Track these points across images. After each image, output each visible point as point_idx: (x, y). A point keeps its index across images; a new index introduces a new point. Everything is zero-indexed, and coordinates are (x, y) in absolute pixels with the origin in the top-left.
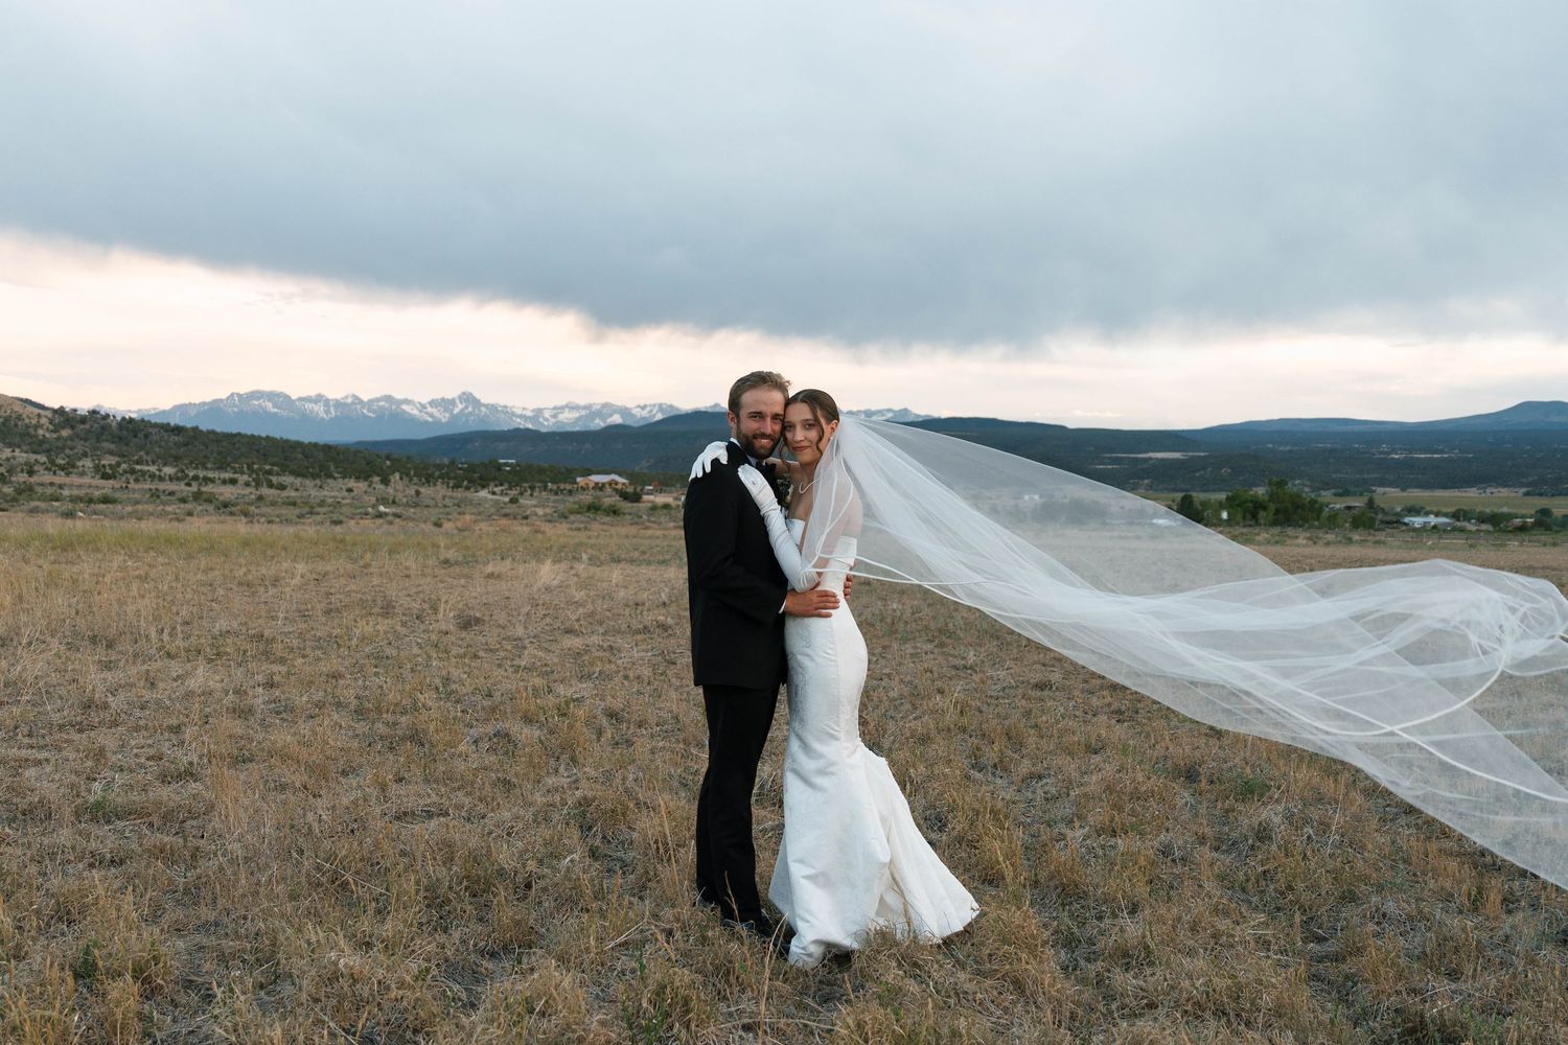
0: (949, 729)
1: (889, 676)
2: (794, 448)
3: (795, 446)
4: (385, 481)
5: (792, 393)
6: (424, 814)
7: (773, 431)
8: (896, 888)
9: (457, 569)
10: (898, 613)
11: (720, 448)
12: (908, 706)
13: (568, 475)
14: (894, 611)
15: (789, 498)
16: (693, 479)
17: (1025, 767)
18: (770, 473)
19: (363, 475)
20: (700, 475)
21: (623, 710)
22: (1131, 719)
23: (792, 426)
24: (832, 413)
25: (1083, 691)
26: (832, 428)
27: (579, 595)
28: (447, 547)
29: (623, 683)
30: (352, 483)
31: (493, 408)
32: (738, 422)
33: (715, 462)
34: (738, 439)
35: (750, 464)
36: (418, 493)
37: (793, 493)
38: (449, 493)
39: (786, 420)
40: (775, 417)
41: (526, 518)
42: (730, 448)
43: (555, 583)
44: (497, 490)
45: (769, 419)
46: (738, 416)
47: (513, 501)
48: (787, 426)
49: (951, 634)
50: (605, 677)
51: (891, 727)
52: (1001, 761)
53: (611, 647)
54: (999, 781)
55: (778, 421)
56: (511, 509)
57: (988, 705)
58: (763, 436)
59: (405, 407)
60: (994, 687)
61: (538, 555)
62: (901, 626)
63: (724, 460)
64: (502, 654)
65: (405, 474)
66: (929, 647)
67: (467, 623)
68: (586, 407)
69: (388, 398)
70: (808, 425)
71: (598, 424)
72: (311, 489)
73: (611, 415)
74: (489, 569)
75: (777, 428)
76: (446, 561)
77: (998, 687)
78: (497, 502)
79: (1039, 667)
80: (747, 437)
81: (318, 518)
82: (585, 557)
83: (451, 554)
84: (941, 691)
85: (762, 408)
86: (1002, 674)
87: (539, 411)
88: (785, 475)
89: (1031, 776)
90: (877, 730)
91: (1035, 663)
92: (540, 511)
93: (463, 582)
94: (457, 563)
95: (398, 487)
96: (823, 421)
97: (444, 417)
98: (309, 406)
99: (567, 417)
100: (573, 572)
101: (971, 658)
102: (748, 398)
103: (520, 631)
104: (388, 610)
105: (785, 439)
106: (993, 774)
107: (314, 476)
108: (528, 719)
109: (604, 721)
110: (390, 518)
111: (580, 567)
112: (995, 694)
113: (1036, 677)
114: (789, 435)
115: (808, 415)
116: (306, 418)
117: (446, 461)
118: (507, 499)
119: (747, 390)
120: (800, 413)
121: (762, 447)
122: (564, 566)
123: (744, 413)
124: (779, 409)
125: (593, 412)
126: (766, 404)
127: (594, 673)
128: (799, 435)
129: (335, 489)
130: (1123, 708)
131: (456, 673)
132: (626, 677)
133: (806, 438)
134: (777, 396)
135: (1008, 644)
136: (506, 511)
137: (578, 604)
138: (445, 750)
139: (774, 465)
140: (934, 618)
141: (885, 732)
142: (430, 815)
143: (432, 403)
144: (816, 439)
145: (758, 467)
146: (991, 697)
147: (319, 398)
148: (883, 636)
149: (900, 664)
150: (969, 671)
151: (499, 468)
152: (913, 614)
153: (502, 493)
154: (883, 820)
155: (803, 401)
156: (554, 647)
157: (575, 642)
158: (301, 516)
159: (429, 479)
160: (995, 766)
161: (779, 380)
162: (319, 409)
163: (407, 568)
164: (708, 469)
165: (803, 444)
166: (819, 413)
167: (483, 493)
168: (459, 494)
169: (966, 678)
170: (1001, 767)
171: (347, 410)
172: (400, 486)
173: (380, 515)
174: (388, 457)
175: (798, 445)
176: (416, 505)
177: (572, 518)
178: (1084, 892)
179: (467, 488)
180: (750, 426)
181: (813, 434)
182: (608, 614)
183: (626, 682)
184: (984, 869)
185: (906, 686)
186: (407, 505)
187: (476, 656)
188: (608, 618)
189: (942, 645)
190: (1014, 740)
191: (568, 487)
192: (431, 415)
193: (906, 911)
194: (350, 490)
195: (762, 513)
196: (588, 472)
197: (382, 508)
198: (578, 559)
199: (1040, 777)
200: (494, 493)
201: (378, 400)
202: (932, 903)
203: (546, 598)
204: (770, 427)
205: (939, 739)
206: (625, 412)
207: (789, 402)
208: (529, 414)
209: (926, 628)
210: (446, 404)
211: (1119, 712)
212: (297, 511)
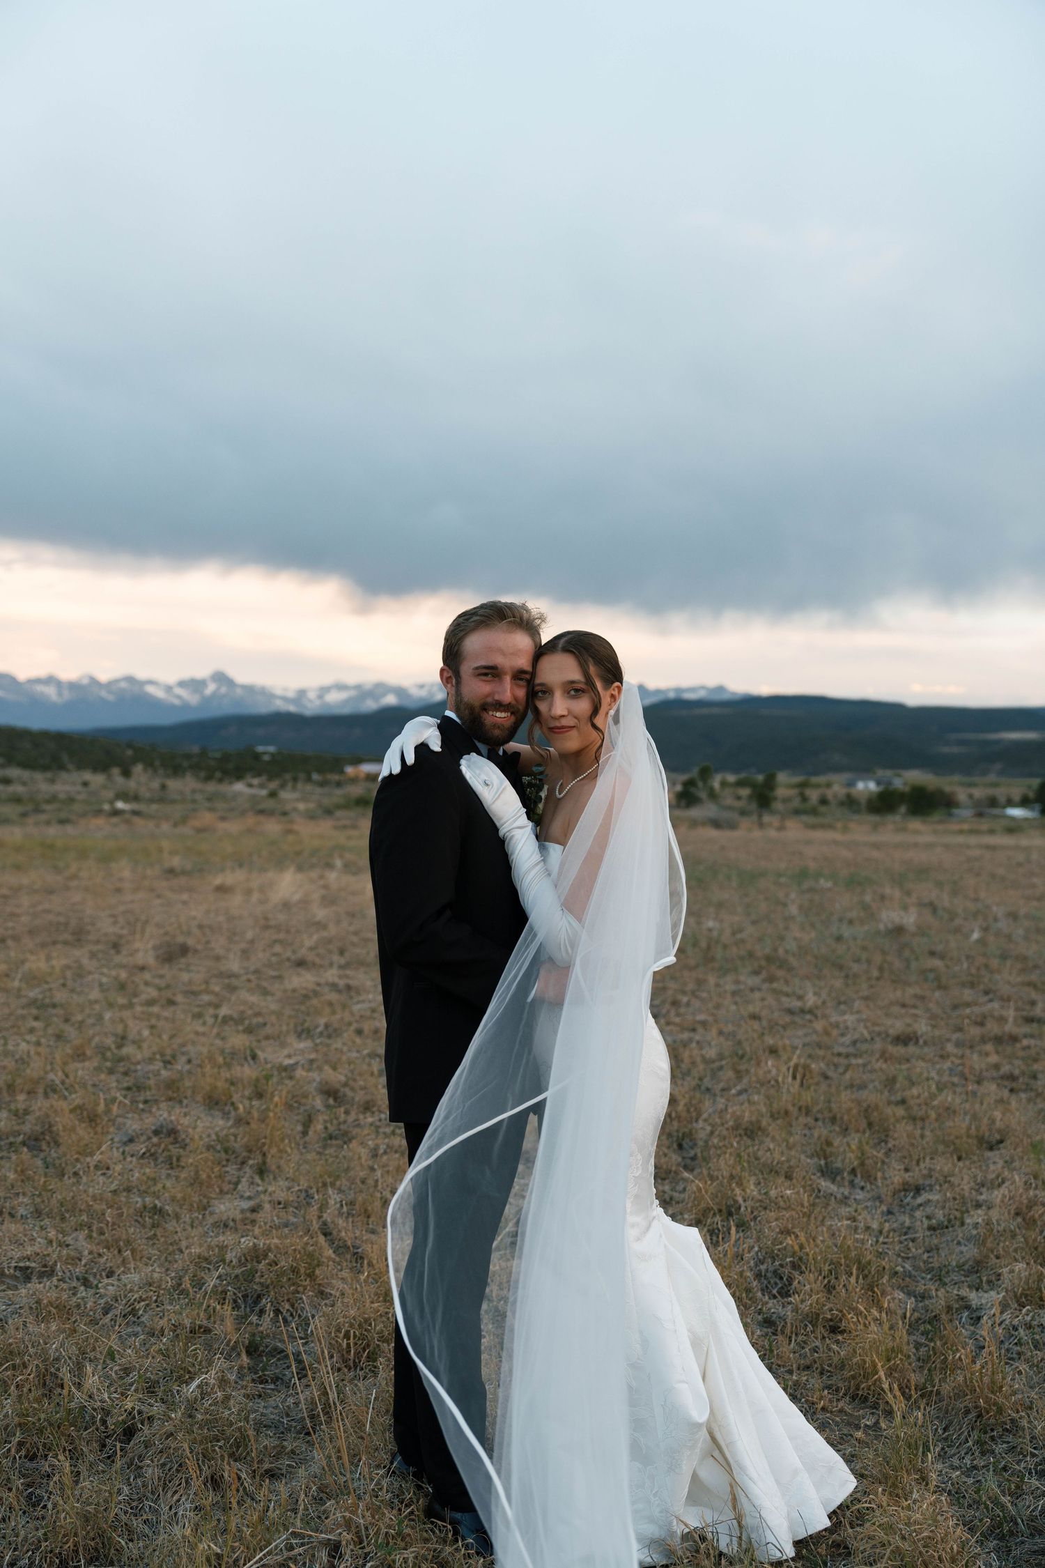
0: (786, 1112)
1: (704, 1024)
2: (551, 729)
3: (552, 725)
4: (126, 773)
5: (546, 637)
6: (18, 1274)
7: (516, 699)
8: (716, 1454)
9: (182, 881)
10: (715, 934)
11: (429, 726)
12: (730, 1074)
13: (336, 765)
14: (710, 930)
15: (541, 806)
16: (385, 779)
17: (896, 1175)
18: (511, 767)
19: (101, 766)
20: (397, 769)
21: (346, 1085)
22: (1028, 1089)
23: (547, 691)
24: (613, 672)
25: (958, 1044)
26: (613, 696)
27: (321, 914)
28: (173, 853)
29: (354, 1042)
30: (88, 776)
31: (250, 689)
32: (458, 683)
33: (422, 749)
34: (457, 712)
35: (479, 753)
36: (164, 787)
37: (547, 797)
38: (199, 786)
39: (537, 681)
40: (518, 675)
41: (285, 814)
42: (445, 727)
43: (297, 897)
44: (256, 781)
45: (508, 679)
46: (457, 674)
47: (273, 794)
48: (535, 691)
49: (783, 964)
50: (331, 1032)
51: (707, 1107)
52: (862, 1164)
53: (349, 987)
54: (860, 1195)
55: (523, 683)
56: (270, 804)
57: (836, 1066)
58: (499, 706)
59: (150, 689)
60: (842, 1040)
61: (280, 862)
62: (719, 953)
63: (436, 746)
64: (206, 998)
65: (149, 764)
66: (756, 981)
67: (173, 953)
68: (358, 687)
69: (130, 679)
70: (573, 690)
71: (370, 706)
72: (41, 783)
73: (384, 695)
74: (218, 881)
75: (521, 693)
76: (171, 872)
77: (847, 1039)
78: (254, 796)
79: (896, 1010)
80: (471, 708)
81: (43, 817)
82: (338, 863)
83: (176, 862)
84: (773, 1051)
85: (499, 660)
86: (850, 1019)
87: (302, 693)
88: (535, 769)
89: (905, 1188)
90: (688, 1111)
91: (892, 1004)
92: (301, 806)
93: (185, 897)
94: (184, 873)
95: (141, 779)
96: (599, 685)
97: (192, 699)
98: (40, 688)
99: (334, 697)
100: (322, 882)
101: (811, 1000)
102: (474, 643)
103: (234, 965)
104: (79, 936)
105: (537, 712)
106: (852, 1184)
107: (45, 768)
108: (214, 1102)
109: (318, 1102)
110: (127, 816)
111: (332, 876)
112: (842, 1050)
113: (897, 1026)
114: (542, 706)
115: (575, 674)
116: (37, 702)
117: (195, 749)
118: (264, 792)
119: (473, 630)
120: (561, 669)
121: (495, 726)
122: (314, 874)
123: (466, 669)
124: (524, 662)
125: (363, 692)
126: (503, 653)
127: (316, 1027)
128: (560, 706)
129: (68, 783)
130: (1017, 1072)
131: (137, 1028)
132: (359, 1032)
133: (569, 712)
134: (522, 641)
135: (856, 976)
136: (262, 806)
137: (321, 926)
138: (77, 1160)
139: (517, 755)
140: (760, 940)
141: (699, 1115)
142: (26, 1274)
143: (182, 684)
144: (589, 713)
145: (492, 757)
146: (839, 1055)
147: (50, 680)
148: (697, 966)
149: (718, 1007)
150: (808, 1017)
151: (257, 757)
152: (734, 934)
153: (262, 786)
154: (696, 1343)
155: (566, 650)
156: (276, 987)
157: (302, 980)
158: (24, 815)
159: (176, 770)
160: (853, 1171)
161: (525, 616)
162: (50, 692)
163: (121, 880)
164: (410, 759)
165: (564, 722)
166: (592, 670)
167: (239, 787)
168: (211, 787)
169: (804, 1026)
170: (863, 1173)
171: (83, 692)
172: (143, 779)
173: (116, 813)
174: (129, 746)
175: (558, 724)
176: (161, 800)
177: (339, 813)
178: (1013, 1421)
179: (220, 781)
180: (476, 689)
181: (582, 706)
182: (355, 939)
183: (358, 1040)
184: (853, 1377)
185: (727, 1039)
186: (152, 801)
187: (171, 1002)
188: (353, 944)
189: (771, 979)
190: (878, 1129)
191: (336, 777)
192: (179, 697)
193: (734, 1500)
194: (85, 784)
195: (501, 833)
196: (357, 761)
197: (120, 805)
198: (329, 866)
199: (918, 1190)
200: (250, 786)
201: (117, 681)
202: (778, 1482)
203: (282, 917)
204: (508, 691)
205: (773, 1129)
206: (400, 691)
207: (541, 652)
208: (291, 694)
209: (751, 955)
210: (195, 685)
211: (1011, 1077)
212: (19, 809)
